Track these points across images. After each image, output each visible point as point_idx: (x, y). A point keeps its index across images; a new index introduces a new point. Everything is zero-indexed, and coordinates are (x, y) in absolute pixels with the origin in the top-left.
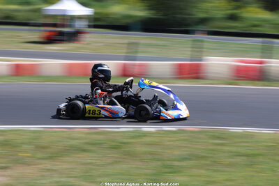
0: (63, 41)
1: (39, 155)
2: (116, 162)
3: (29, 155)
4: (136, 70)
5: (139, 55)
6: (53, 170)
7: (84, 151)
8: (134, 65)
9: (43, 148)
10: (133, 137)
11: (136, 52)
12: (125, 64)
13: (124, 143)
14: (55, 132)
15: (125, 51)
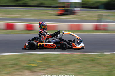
0: (68, 14)
1: (59, 64)
2: (93, 67)
3: (54, 64)
4: (102, 27)
5: (103, 20)
6: (65, 70)
7: (78, 62)
8: (101, 25)
9: (61, 61)
10: (100, 57)
11: (102, 19)
12: (97, 25)
13: (96, 59)
14: (66, 55)
15: (97, 18)
